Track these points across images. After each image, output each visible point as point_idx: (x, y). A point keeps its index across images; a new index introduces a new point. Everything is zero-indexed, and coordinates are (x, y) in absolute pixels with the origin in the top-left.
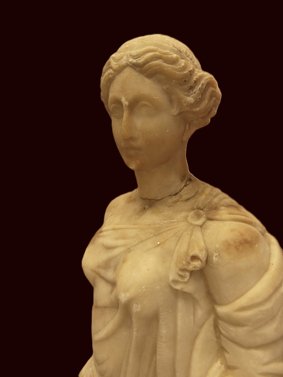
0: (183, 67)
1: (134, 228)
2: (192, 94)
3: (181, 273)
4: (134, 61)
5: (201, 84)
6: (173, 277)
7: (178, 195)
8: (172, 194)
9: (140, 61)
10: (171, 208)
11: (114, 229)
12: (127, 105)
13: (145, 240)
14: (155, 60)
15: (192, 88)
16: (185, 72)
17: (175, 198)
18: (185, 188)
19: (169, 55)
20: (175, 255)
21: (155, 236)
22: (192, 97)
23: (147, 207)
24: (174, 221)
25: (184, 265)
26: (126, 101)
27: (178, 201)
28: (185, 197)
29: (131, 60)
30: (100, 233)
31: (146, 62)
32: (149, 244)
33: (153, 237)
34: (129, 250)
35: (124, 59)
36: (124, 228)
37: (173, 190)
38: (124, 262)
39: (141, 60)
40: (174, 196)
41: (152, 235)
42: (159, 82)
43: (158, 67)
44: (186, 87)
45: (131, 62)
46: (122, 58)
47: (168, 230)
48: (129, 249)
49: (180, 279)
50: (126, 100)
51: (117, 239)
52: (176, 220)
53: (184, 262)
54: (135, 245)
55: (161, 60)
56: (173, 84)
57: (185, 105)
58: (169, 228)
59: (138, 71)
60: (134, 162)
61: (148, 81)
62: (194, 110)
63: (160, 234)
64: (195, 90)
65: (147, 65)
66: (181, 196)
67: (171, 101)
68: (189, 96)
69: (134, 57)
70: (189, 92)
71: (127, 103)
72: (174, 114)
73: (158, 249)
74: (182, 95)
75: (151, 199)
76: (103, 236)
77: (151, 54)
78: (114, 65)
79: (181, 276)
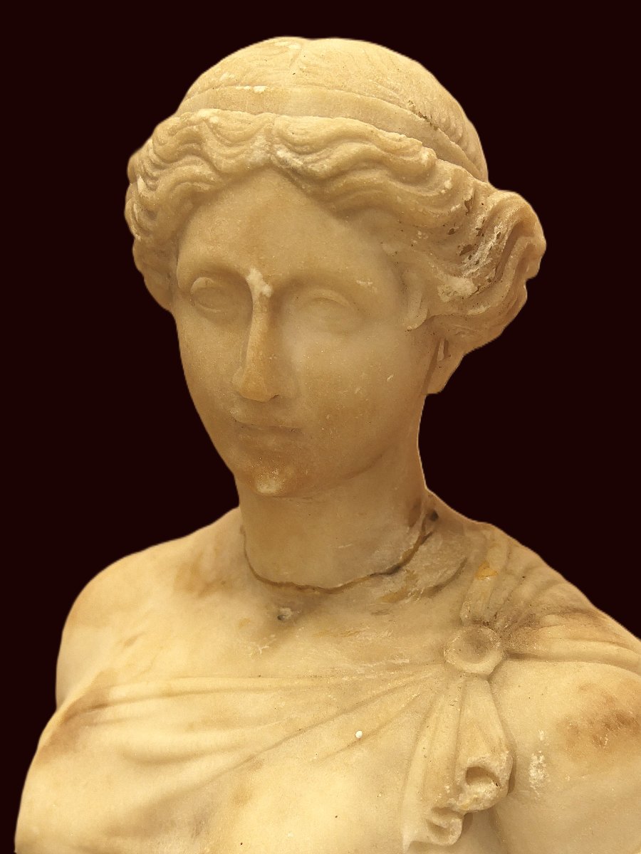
0: (448, 191)
1: (262, 690)
2: (468, 268)
3: (437, 820)
4: (296, 160)
5: (495, 235)
6: (416, 832)
7: (403, 574)
8: (381, 571)
9: (316, 168)
10: (385, 618)
11: (169, 694)
12: (268, 295)
13: (311, 727)
14: (366, 168)
15: (469, 250)
16: (453, 208)
17: (392, 585)
18: (423, 548)
19: (408, 155)
20: (417, 771)
21: (345, 711)
22: (469, 277)
23: (288, 612)
24: (400, 662)
25: (449, 796)
26: (262, 282)
27: (402, 595)
28: (428, 580)
29: (283, 153)
30: (97, 711)
31: (340, 172)
32: (327, 738)
33: (337, 715)
34: (253, 762)
35: (257, 144)
36: (218, 691)
37: (385, 555)
38: (241, 799)
39: (323, 164)
40: (388, 578)
41: (333, 711)
42: (375, 231)
43: (376, 191)
44: (453, 248)
45: (283, 162)
46: (249, 138)
47: (386, 693)
48: (251, 758)
49: (434, 839)
50: (266, 279)
51: (191, 727)
52: (407, 661)
53: (448, 787)
54: (277, 745)
55: (386, 172)
56: (415, 242)
57: (446, 299)
58: (390, 685)
59: (308, 195)
60: (277, 473)
61: (338, 228)
62: (471, 312)
63: (359, 705)
64: (477, 256)
65: (340, 183)
66: (412, 578)
67: (403, 286)
68: (458, 274)
69: (295, 145)
70: (461, 263)
71: (267, 290)
72: (410, 327)
73: (360, 754)
74: (441, 273)
75: (307, 587)
76: (119, 721)
77: (354, 148)
78: (222, 155)
79: (437, 829)
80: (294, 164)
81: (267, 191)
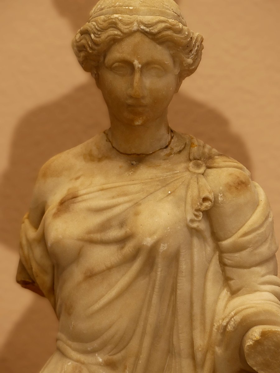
0: (187, 35)
1: (135, 184)
2: (191, 56)
3: (196, 213)
4: (147, 29)
5: (197, 46)
6: (191, 216)
7: (169, 148)
8: (163, 148)
9: (153, 31)
10: (168, 161)
11: (102, 190)
12: (140, 67)
13: (154, 192)
14: (166, 30)
15: (191, 51)
16: (188, 40)
18: (173, 140)
19: (177, 26)
20: (189, 200)
21: (163, 187)
22: (191, 59)
23: (134, 163)
24: (176, 172)
25: (199, 206)
26: (139, 64)
27: (170, 154)
28: (176, 149)
29: (142, 27)
30: (74, 199)
31: (159, 32)
32: (160, 194)
33: (161, 188)
34: (137, 204)
35: (135, 25)
36: (120, 186)
37: (164, 143)
38: (137, 214)
39: (155, 30)
40: (165, 150)
41: (160, 187)
42: (169, 48)
43: (170, 37)
44: (187, 51)
45: (143, 30)
46: (132, 23)
47: (175, 180)
48: (137, 203)
49: (196, 219)
50: (140, 63)
51: (113, 198)
52: (178, 171)
53: (198, 203)
54: (143, 199)
55: (172, 31)
56: (179, 50)
57: (185, 65)
58: (175, 178)
59: (150, 39)
60: (141, 118)
61: (159, 47)
62: (191, 68)
63: (168, 184)
64: (193, 52)
65: (160, 35)
66: (172, 149)
67: (174, 62)
68: (189, 58)
69: (146, 25)
70: (189, 55)
71: (140, 66)
72: (176, 74)
73: (170, 198)
74: (185, 58)
75: (140, 154)
76: (84, 200)
77: (163, 25)
78: (124, 28)
79: (196, 216)
80: (146, 30)
81: (138, 38)
